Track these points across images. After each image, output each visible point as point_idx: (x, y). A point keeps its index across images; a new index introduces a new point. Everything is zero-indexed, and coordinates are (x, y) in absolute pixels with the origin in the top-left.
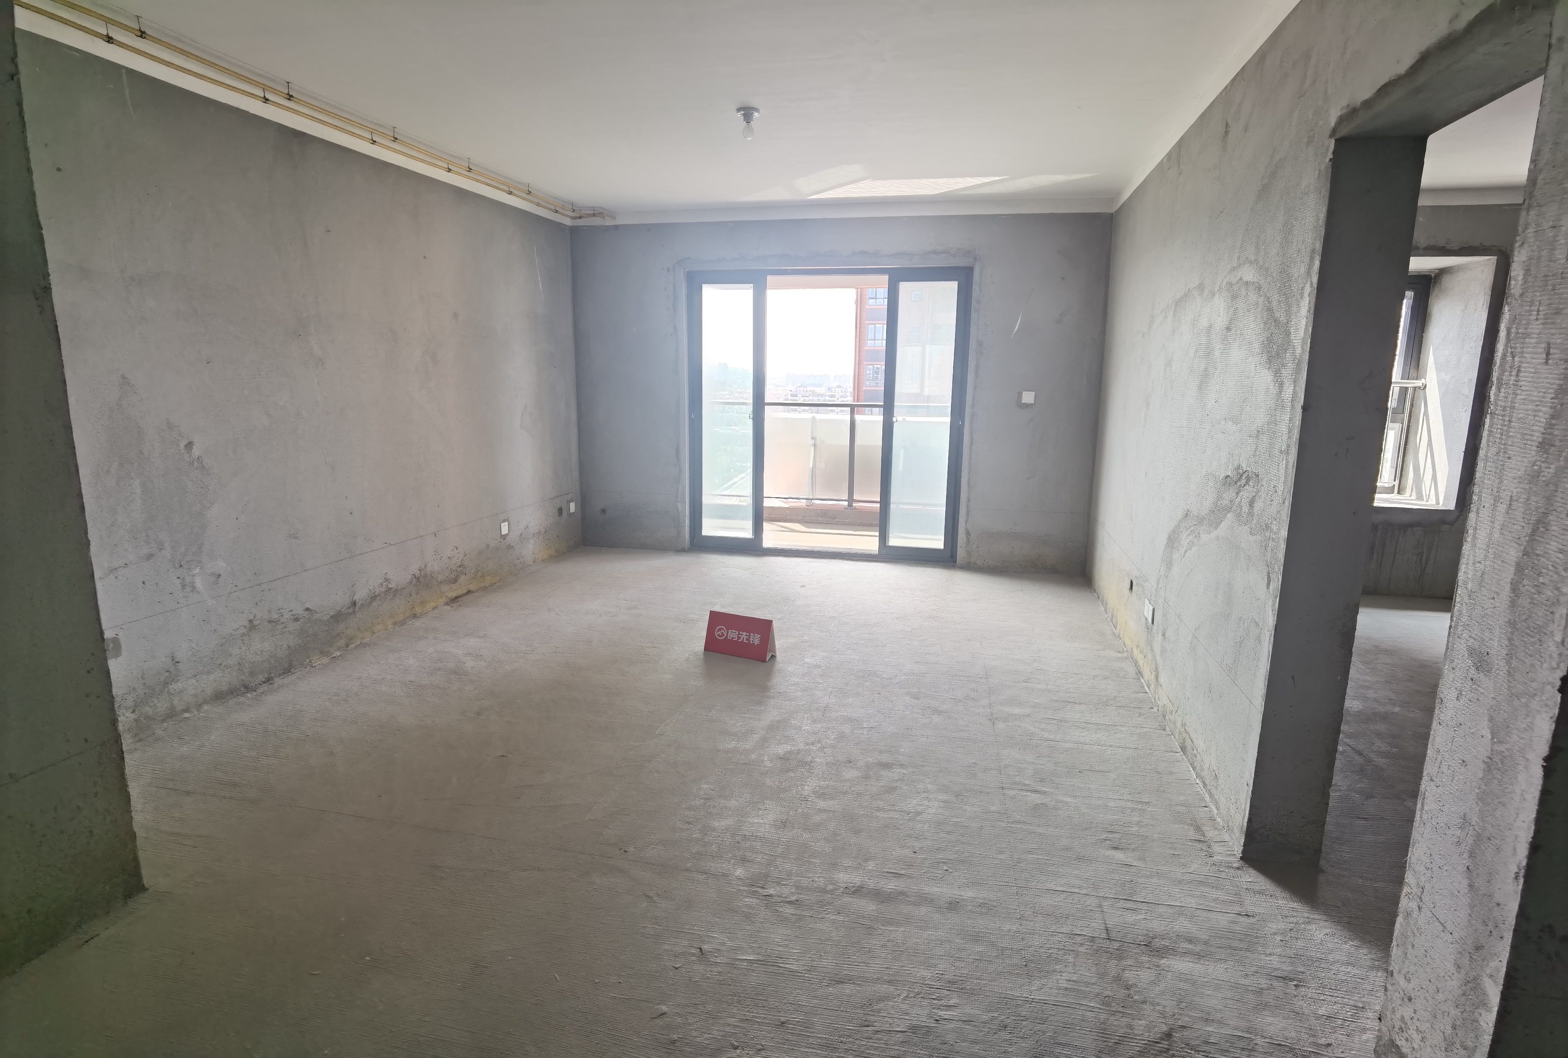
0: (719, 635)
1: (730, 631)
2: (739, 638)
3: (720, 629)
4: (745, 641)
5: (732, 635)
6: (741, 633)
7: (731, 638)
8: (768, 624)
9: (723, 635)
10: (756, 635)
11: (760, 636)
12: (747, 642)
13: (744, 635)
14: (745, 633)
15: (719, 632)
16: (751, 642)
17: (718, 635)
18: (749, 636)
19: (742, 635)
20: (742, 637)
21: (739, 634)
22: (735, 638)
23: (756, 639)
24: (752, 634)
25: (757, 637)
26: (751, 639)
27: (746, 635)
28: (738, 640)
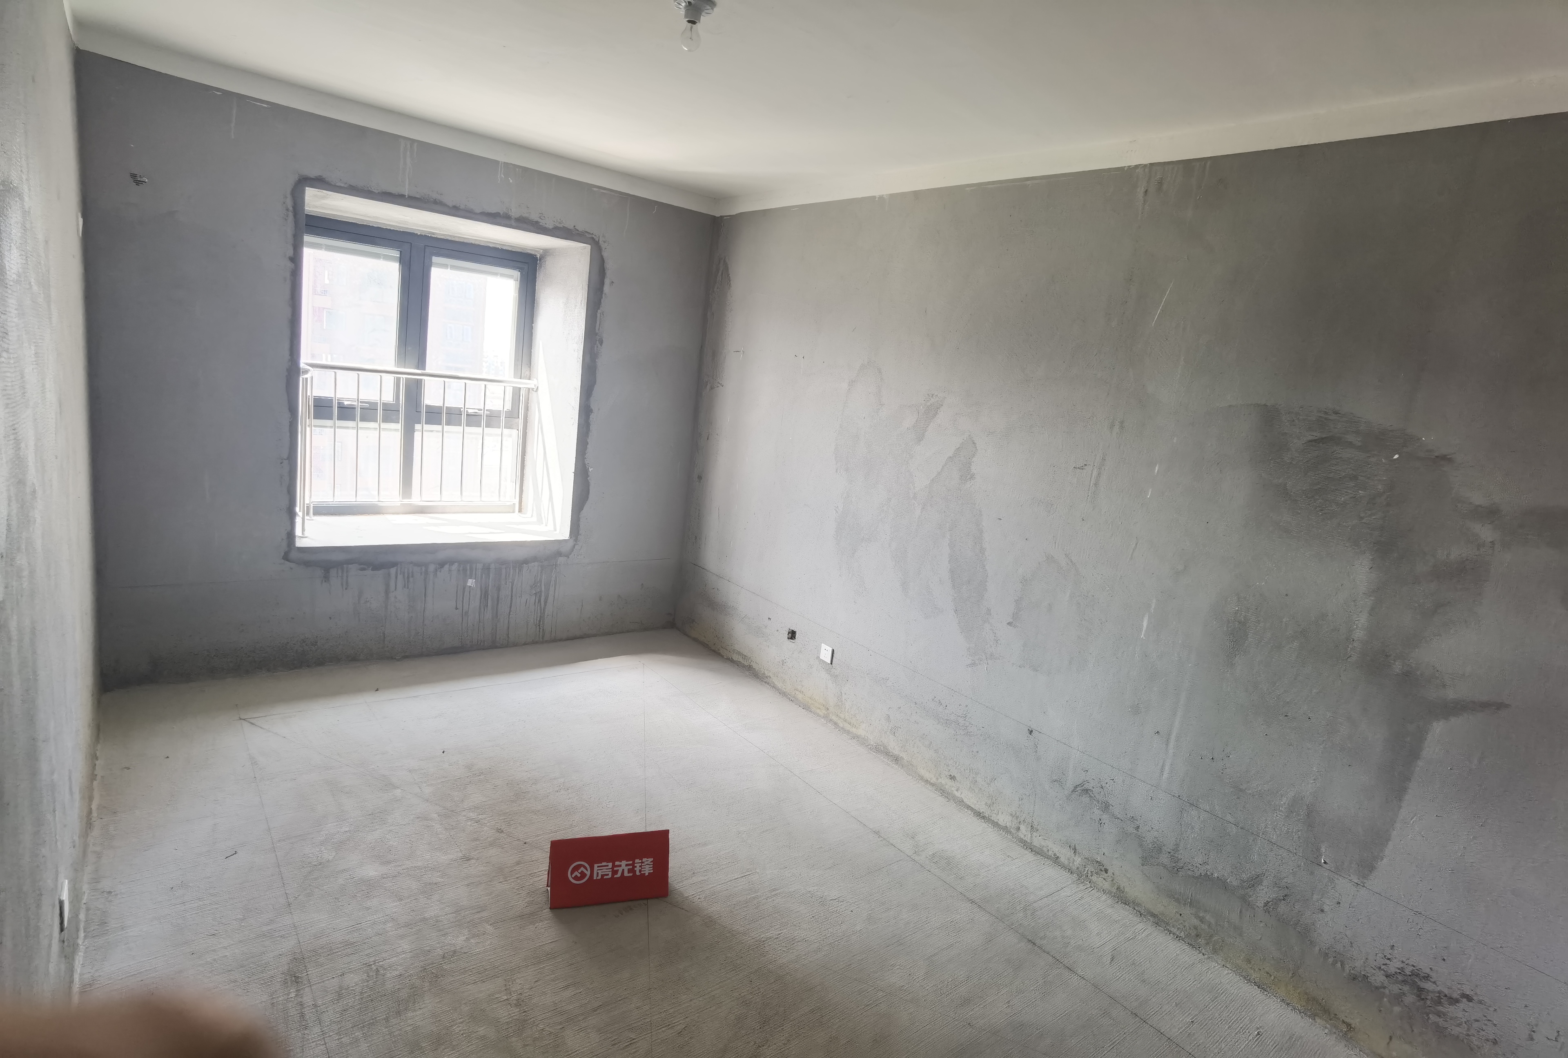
0: (576, 878)
1: (596, 866)
2: (615, 872)
3: (576, 868)
4: (626, 874)
5: (603, 870)
6: (617, 863)
7: (599, 877)
8: (662, 838)
9: (583, 875)
10: (644, 860)
11: (652, 859)
12: (631, 875)
13: (623, 866)
14: (624, 863)
15: (576, 873)
16: (638, 873)
17: (573, 878)
18: (633, 865)
19: (620, 866)
20: (620, 870)
21: (614, 866)
22: (608, 875)
23: (646, 866)
24: (637, 861)
25: (646, 863)
26: (637, 869)
27: (627, 865)
28: (613, 875)
